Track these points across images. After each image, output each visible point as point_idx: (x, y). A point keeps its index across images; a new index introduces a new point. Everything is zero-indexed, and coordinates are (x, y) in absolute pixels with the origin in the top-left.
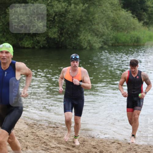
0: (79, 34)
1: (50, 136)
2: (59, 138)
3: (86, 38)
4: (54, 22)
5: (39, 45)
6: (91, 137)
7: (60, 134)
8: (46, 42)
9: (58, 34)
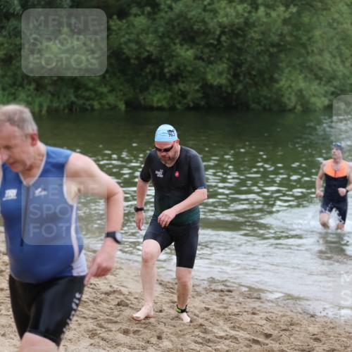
0: (276, 76)
1: (214, 310)
2: (235, 315)
3: (293, 85)
4: (219, 49)
5: (185, 101)
6: (308, 314)
7: (236, 306)
8: (200, 95)
9: (229, 76)
